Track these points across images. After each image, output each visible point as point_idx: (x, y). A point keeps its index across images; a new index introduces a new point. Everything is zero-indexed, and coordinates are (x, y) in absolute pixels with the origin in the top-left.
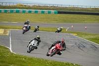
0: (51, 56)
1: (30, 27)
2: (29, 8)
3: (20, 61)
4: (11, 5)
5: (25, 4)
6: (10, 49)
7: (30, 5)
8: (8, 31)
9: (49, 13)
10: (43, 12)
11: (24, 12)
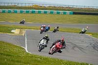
0: (52, 54)
1: (49, 27)
2: (45, 8)
3: (36, 61)
4: (27, 5)
5: (40, 5)
6: (26, 49)
7: (45, 6)
8: (24, 32)
9: (65, 13)
10: (58, 13)
11: (39, 13)
